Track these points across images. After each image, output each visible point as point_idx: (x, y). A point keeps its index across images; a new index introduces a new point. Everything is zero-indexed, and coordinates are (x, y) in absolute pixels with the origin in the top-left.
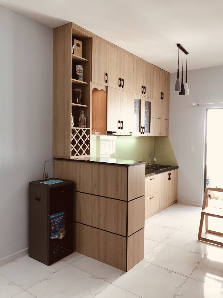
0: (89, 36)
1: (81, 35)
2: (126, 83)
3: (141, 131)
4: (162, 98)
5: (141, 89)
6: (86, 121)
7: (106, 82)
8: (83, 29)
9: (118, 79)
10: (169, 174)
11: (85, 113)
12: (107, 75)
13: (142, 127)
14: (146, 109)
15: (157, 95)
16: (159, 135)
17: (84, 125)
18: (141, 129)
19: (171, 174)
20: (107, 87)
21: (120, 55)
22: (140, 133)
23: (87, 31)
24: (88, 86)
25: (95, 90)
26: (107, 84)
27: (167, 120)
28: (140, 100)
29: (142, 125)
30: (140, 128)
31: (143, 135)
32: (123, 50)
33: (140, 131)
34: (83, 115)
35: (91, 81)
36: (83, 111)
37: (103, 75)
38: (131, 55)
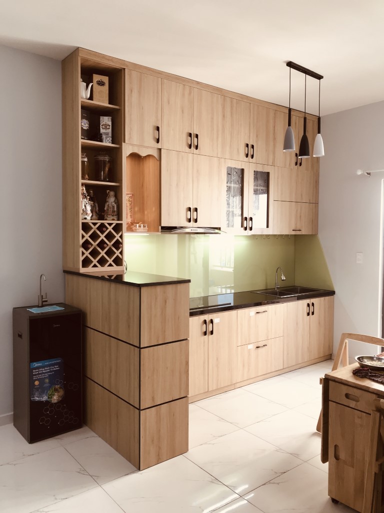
0: (117, 65)
2: (203, 142)
3: (245, 226)
4: (298, 164)
5: (243, 150)
6: (115, 209)
7: (158, 141)
8: (104, 56)
9: (184, 136)
10: (308, 305)
11: (116, 196)
12: (158, 129)
14: (257, 185)
15: (284, 158)
17: (113, 216)
18: (245, 222)
19: (313, 304)
20: (159, 150)
21: (190, 93)
23: (111, 59)
24: (118, 150)
26: (159, 146)
27: (315, 203)
28: (243, 170)
29: (247, 215)
30: (244, 219)
31: (248, 233)
32: (198, 83)
33: (242, 226)
37: (150, 130)
38: (217, 91)
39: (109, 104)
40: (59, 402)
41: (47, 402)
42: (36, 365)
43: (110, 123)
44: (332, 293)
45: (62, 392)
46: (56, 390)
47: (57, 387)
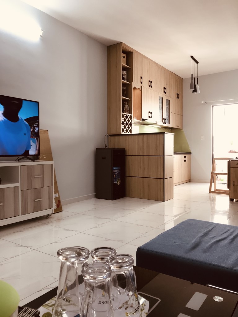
0: (131, 50)
1: (126, 50)
2: (153, 84)
3: (164, 122)
4: (178, 98)
5: (163, 90)
6: (129, 110)
7: (142, 83)
8: (128, 47)
9: (148, 81)
10: (184, 157)
12: (142, 78)
13: (164, 119)
14: (167, 105)
15: (174, 95)
16: (176, 127)
19: (186, 157)
20: (142, 86)
21: (150, 64)
23: (130, 48)
24: (130, 85)
25: (135, 88)
26: (142, 85)
27: (182, 115)
28: (163, 98)
29: (164, 117)
31: (164, 125)
32: (151, 60)
33: (162, 122)
34: (127, 106)
35: (133, 82)
36: (127, 103)
37: (139, 78)
38: (156, 64)
39: (126, 65)
40: (120, 185)
41: (116, 184)
42: (114, 168)
43: (126, 74)
44: (190, 153)
45: (120, 181)
46: (119, 180)
47: (119, 178)
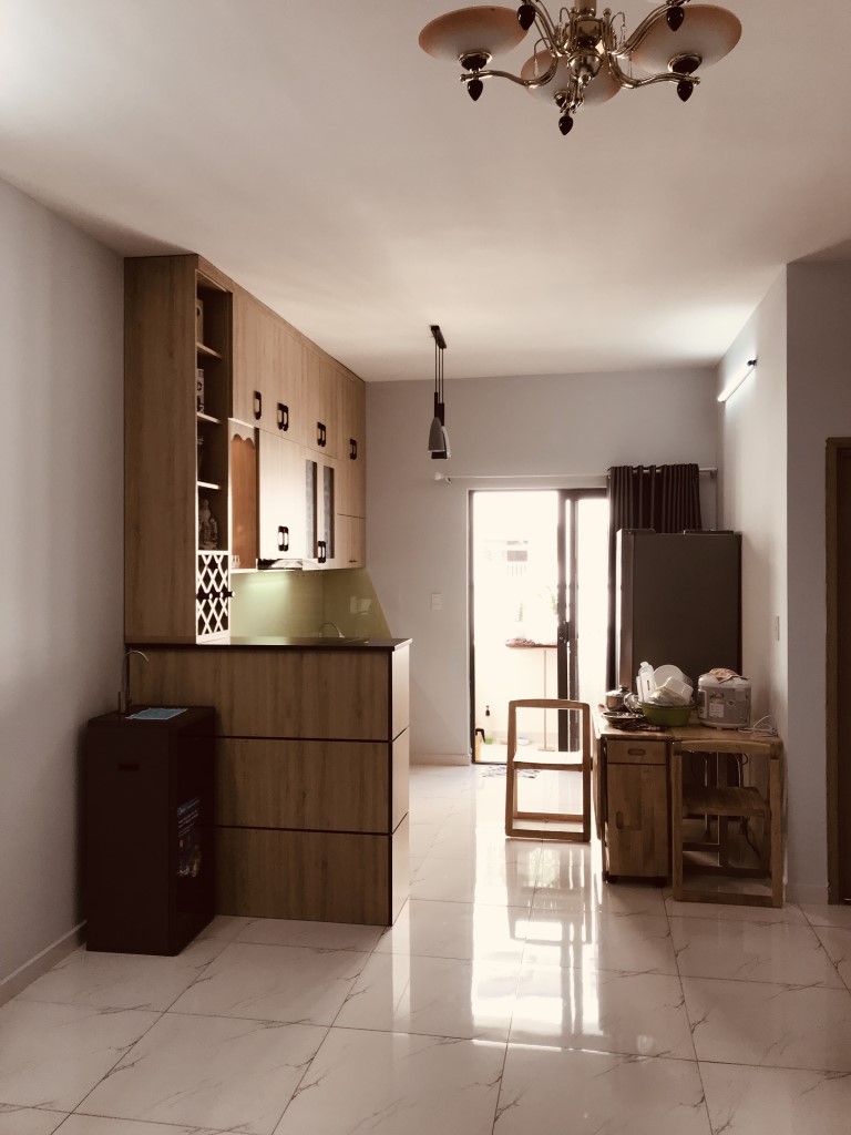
0: (225, 287)
2: (291, 418)
3: (319, 556)
4: (353, 456)
5: (316, 433)
6: (216, 531)
7: (258, 415)
8: (217, 272)
9: (276, 408)
11: (210, 508)
13: (320, 543)
14: (325, 489)
15: (343, 449)
16: (350, 566)
17: (214, 542)
18: (319, 548)
20: (257, 431)
21: (279, 338)
22: (316, 560)
23: (223, 277)
24: (222, 428)
25: (237, 439)
26: (258, 423)
27: (363, 518)
28: (315, 465)
29: (321, 538)
30: (318, 544)
31: (322, 566)
32: (285, 322)
33: (315, 556)
34: (206, 515)
35: (231, 416)
37: (251, 396)
38: (298, 334)
39: (205, 344)
40: (199, 875)
41: (189, 876)
42: (181, 811)
43: (202, 381)
45: (200, 858)
46: (195, 855)
47: (197, 848)
